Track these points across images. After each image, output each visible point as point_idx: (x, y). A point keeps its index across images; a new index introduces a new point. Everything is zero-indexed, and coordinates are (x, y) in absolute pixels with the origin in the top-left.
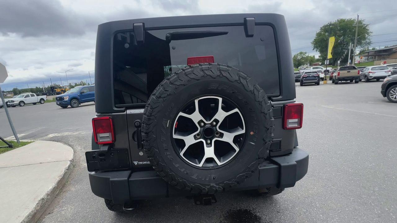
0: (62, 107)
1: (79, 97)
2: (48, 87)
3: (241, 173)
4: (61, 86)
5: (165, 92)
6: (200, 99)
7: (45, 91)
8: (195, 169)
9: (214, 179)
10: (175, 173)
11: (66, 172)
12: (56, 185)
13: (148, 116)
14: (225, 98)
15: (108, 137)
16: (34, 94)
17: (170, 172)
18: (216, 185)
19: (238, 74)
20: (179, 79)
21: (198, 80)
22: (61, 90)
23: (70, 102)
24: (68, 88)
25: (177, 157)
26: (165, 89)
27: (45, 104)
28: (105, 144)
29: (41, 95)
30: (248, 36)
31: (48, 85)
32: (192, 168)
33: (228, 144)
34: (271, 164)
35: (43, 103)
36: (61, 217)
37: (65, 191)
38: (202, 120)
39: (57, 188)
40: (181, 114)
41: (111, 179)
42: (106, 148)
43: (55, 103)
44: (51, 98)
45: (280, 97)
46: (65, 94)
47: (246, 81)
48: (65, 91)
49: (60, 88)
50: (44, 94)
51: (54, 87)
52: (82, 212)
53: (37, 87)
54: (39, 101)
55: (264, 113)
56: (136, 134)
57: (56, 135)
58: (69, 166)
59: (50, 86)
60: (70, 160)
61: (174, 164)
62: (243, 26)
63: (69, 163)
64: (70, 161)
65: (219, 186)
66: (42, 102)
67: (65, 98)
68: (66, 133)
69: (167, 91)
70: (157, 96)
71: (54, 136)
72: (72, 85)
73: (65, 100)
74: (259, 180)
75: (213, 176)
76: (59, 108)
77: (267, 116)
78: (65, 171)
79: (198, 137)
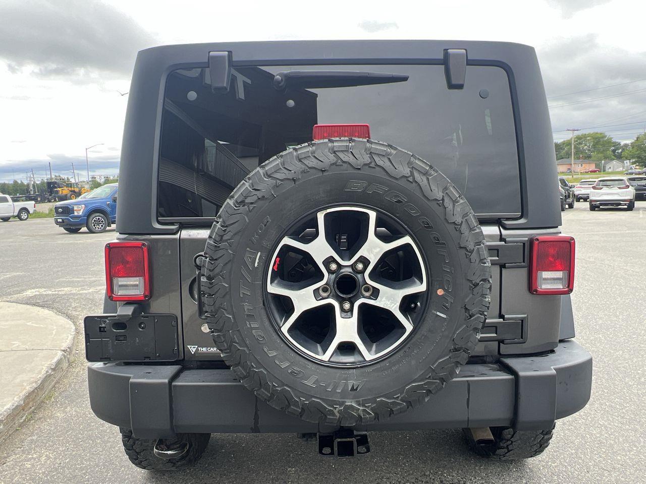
0: (66, 229)
1: (109, 209)
2: (42, 183)
3: (414, 381)
4: (73, 181)
5: (254, 192)
6: (329, 211)
7: (34, 191)
8: (315, 366)
9: (353, 389)
10: (266, 369)
11: (50, 375)
12: (22, 402)
13: (215, 241)
14: (381, 212)
15: (137, 285)
16: (7, 196)
17: (256, 368)
18: (359, 405)
19: (409, 163)
20: (285, 168)
21: (323, 171)
22: (71, 191)
23: (88, 219)
24: (87, 187)
25: (275, 336)
26: (253, 186)
27: (30, 221)
28: (129, 302)
29: (23, 201)
30: (451, 86)
31: (41, 178)
32: (307, 362)
33: (388, 313)
34: (499, 372)
35: (26, 220)
36: (22, 475)
37: (40, 419)
38: (332, 257)
39: (23, 410)
40: (287, 241)
41: (131, 380)
42: (129, 311)
43: (52, 220)
44: (46, 207)
45: (522, 221)
46: (79, 199)
47: (428, 179)
48: (78, 194)
49: (69, 185)
50: (29, 199)
51: (55, 183)
52: (72, 466)
53: (15, 182)
54: (16, 214)
55: (465, 248)
56: (197, 282)
57: (42, 291)
58: (59, 363)
59: (46, 181)
60: (63, 349)
61: (265, 350)
62: (443, 66)
63: (60, 353)
64: (64, 351)
65: (366, 407)
66: (24, 216)
67: (75, 209)
68: (66, 289)
69: (258, 190)
70: (237, 202)
71: (37, 293)
72: (99, 181)
73: (76, 214)
74: (468, 408)
75: (350, 383)
76: (59, 232)
77: (474, 256)
78: (47, 372)
79: (325, 295)
